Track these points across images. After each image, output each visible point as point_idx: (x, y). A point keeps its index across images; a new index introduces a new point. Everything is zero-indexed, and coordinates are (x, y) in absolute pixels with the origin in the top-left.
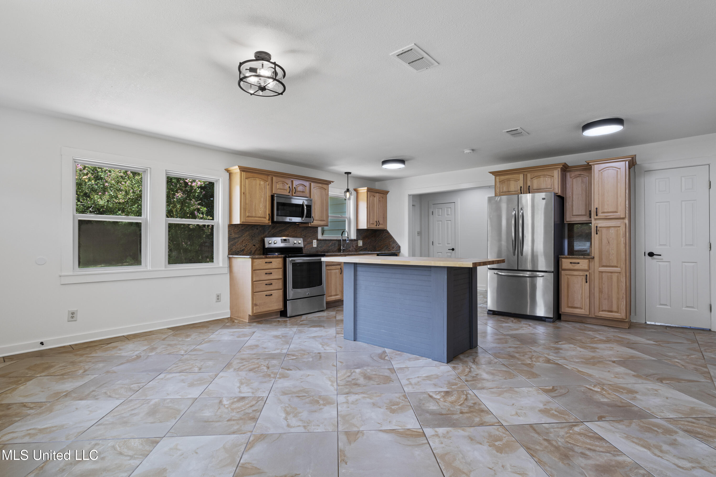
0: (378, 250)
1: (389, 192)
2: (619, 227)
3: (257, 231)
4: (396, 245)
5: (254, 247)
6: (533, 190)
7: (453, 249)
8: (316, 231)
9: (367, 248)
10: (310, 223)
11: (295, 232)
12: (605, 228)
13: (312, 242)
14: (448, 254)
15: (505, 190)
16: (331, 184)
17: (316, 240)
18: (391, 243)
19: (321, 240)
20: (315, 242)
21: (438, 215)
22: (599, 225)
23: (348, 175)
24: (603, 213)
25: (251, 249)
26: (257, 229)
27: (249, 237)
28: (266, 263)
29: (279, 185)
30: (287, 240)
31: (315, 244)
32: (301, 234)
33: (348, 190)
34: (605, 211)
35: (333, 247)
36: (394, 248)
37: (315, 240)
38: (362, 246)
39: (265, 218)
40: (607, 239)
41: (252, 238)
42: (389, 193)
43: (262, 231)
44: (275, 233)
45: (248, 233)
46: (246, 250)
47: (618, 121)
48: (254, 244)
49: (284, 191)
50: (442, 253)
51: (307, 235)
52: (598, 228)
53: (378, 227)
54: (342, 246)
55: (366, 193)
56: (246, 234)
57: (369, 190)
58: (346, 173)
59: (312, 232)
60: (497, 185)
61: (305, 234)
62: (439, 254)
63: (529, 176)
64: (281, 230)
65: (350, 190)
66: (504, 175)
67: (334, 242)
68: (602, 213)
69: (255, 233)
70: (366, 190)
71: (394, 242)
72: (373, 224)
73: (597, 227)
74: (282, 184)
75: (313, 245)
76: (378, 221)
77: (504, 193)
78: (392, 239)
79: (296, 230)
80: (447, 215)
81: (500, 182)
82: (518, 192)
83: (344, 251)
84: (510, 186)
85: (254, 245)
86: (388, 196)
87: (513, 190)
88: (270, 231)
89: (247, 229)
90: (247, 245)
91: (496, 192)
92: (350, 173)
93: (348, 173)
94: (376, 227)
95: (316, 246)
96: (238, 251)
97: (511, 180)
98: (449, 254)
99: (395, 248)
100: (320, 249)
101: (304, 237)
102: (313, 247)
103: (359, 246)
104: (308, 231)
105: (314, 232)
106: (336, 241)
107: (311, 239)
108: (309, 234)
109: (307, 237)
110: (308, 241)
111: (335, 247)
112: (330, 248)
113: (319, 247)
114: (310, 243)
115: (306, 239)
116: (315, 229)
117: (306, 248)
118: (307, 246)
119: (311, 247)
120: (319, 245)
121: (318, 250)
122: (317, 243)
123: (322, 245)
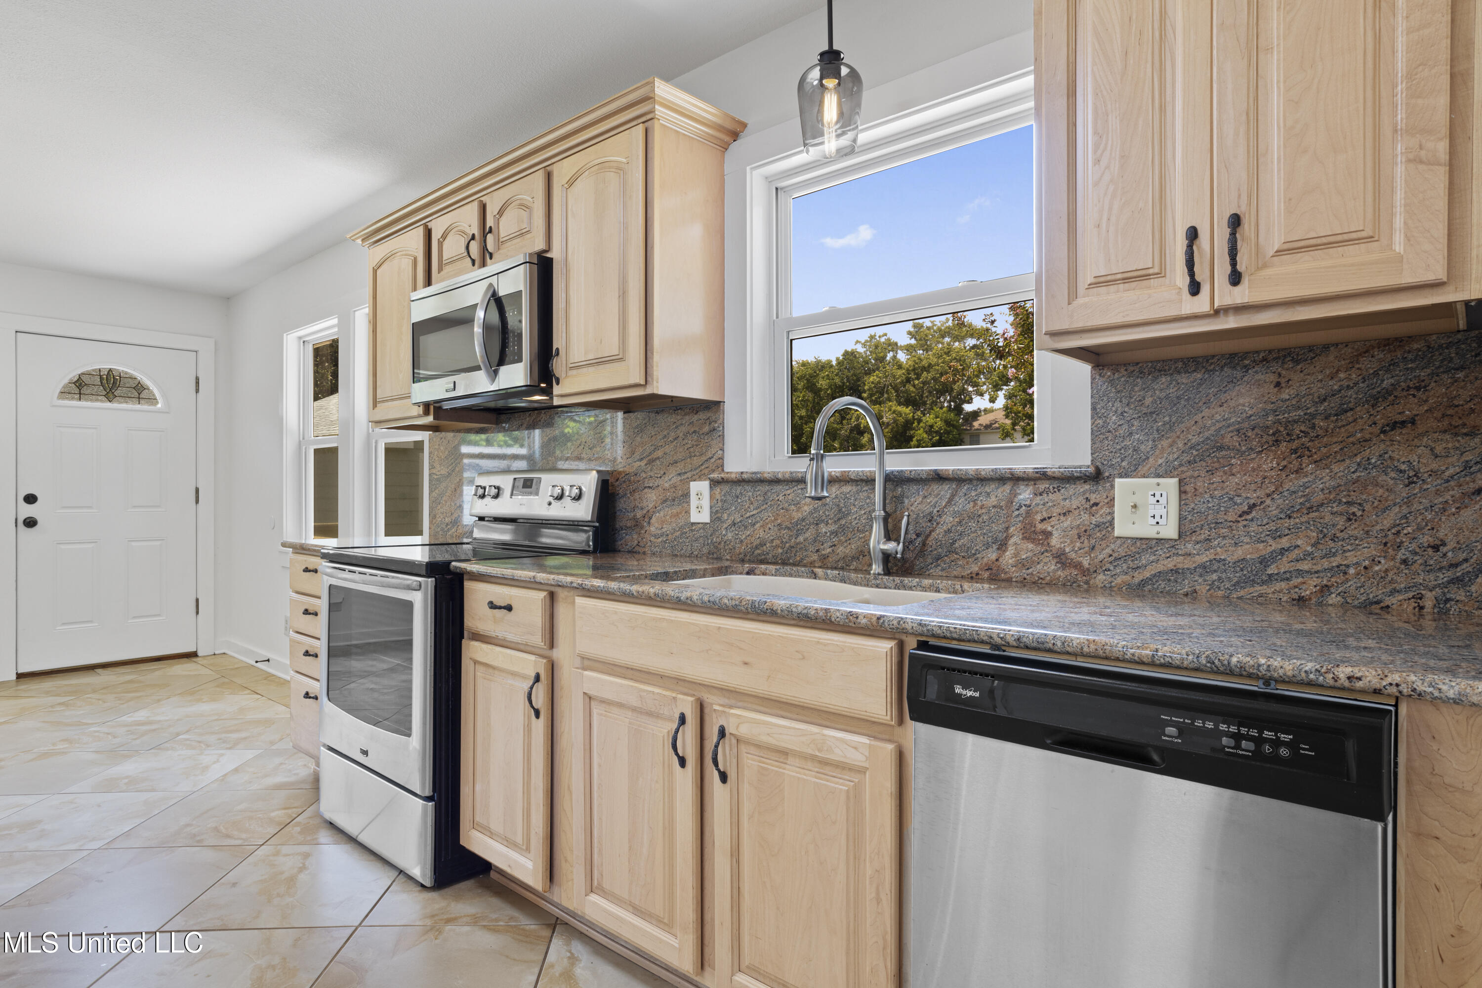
8: (706, 429)
11: (607, 441)
13: (686, 495)
17: (706, 484)
19: (742, 481)
20: (700, 489)
28: (306, 570)
31: (700, 502)
32: (633, 452)
33: (830, 61)
35: (823, 529)
37: (700, 478)
44: (535, 452)
49: (463, 262)
51: (659, 453)
56: (462, 464)
75: (688, 512)
94: (1201, 303)
95: (708, 521)
100: (730, 535)
101: (646, 465)
102: (692, 520)
103: (1117, 533)
104: (665, 433)
105: (695, 432)
106: (847, 489)
107: (679, 474)
108: (667, 449)
109: (658, 462)
110: (667, 485)
111: (843, 528)
112: (801, 539)
113: (725, 526)
114: (674, 500)
115: (652, 474)
116: (702, 416)
117: (657, 525)
118: (662, 513)
119: (681, 522)
120: (724, 509)
121: (720, 543)
122: (712, 497)
123: (748, 514)
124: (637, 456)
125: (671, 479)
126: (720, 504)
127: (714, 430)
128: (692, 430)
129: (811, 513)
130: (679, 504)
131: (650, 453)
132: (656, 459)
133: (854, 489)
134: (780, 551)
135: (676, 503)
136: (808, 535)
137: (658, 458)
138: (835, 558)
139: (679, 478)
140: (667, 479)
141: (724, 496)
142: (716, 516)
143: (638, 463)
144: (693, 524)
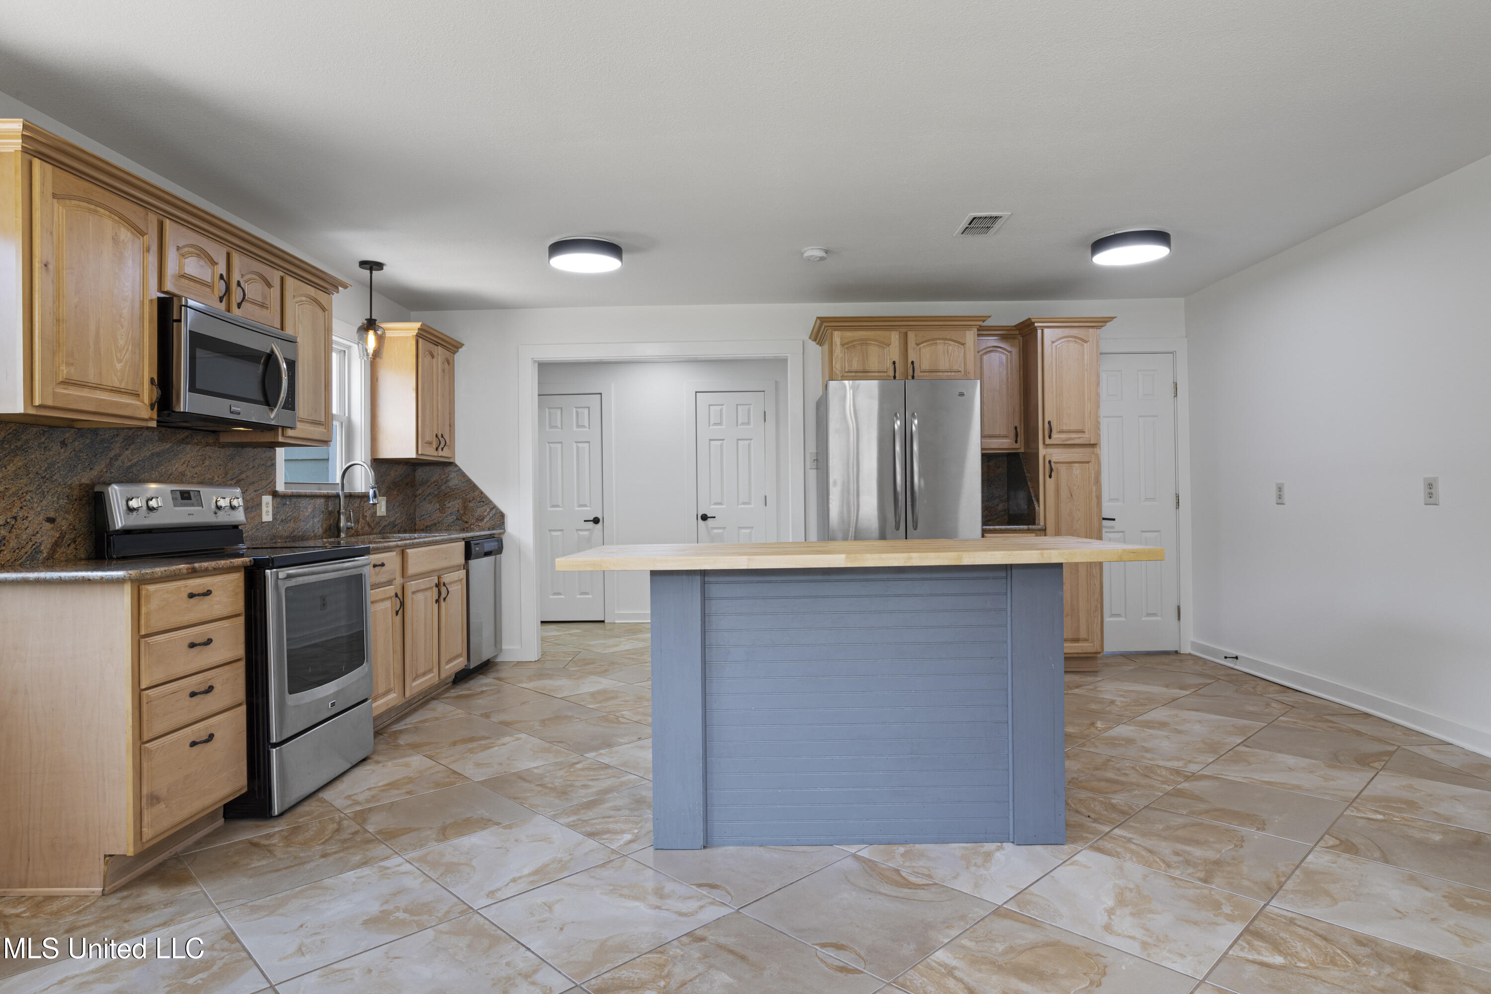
0: (422, 527)
1: (462, 345)
2: (1088, 462)
4: (492, 509)
5: (49, 525)
6: (922, 372)
7: (596, 521)
8: (269, 463)
9: (395, 521)
10: (280, 430)
11: (207, 463)
12: (1064, 465)
13: (260, 505)
14: (581, 533)
15: (855, 366)
16: (338, 292)
17: (270, 497)
18: (471, 505)
19: (284, 496)
20: (267, 499)
21: (551, 427)
22: (1054, 459)
23: (371, 273)
24: (1061, 432)
25: (39, 535)
26: (63, 444)
27: (27, 480)
28: (191, 596)
29: (188, 262)
30: (192, 494)
31: (267, 509)
32: (226, 474)
33: (369, 324)
34: (1065, 428)
36: (482, 520)
37: (266, 494)
38: (385, 514)
39: (138, 395)
40: (1069, 488)
41: (41, 486)
42: (460, 350)
43: (84, 456)
44: (135, 465)
45: (18, 463)
46: (13, 542)
47: (1161, 237)
48: (52, 514)
50: (562, 530)
51: (244, 476)
52: (1052, 464)
53: (441, 453)
54: (342, 517)
55: (414, 342)
57: (424, 335)
59: (258, 466)
60: (837, 351)
61: (237, 472)
62: (554, 533)
63: (911, 336)
64: (158, 454)
66: (856, 330)
67: (321, 501)
68: (1059, 432)
69: (55, 464)
70: (415, 332)
71: (484, 500)
72: (430, 443)
73: (1050, 462)
74: (195, 259)
75: (260, 515)
76: (442, 436)
77: (853, 374)
78: (476, 493)
79: (210, 457)
80: (578, 426)
81: (842, 345)
82: (885, 374)
84: (867, 358)
85: (52, 520)
86: (460, 357)
87: (876, 369)
88: (116, 457)
90: (15, 519)
91: (834, 369)
93: (371, 265)
94: (436, 454)
95: (271, 520)
97: (870, 344)
98: (586, 533)
99: (485, 520)
100: (280, 528)
102: (262, 521)
103: (378, 515)
104: (247, 463)
105: (263, 464)
107: (255, 491)
108: (248, 473)
109: (243, 482)
110: (248, 498)
112: (307, 526)
113: (277, 522)
114: (252, 508)
116: (267, 455)
119: (256, 522)
120: (276, 513)
121: (275, 533)
122: (273, 504)
124: (229, 476)
125: (251, 493)
126: (275, 510)
127: (273, 464)
128: (262, 463)
129: (311, 513)
130: (255, 511)
131: (238, 476)
135: (254, 509)
136: (310, 524)
137: (243, 479)
139: (255, 494)
140: (248, 494)
141: (278, 504)
142: (273, 516)
143: (230, 482)
144: (262, 523)
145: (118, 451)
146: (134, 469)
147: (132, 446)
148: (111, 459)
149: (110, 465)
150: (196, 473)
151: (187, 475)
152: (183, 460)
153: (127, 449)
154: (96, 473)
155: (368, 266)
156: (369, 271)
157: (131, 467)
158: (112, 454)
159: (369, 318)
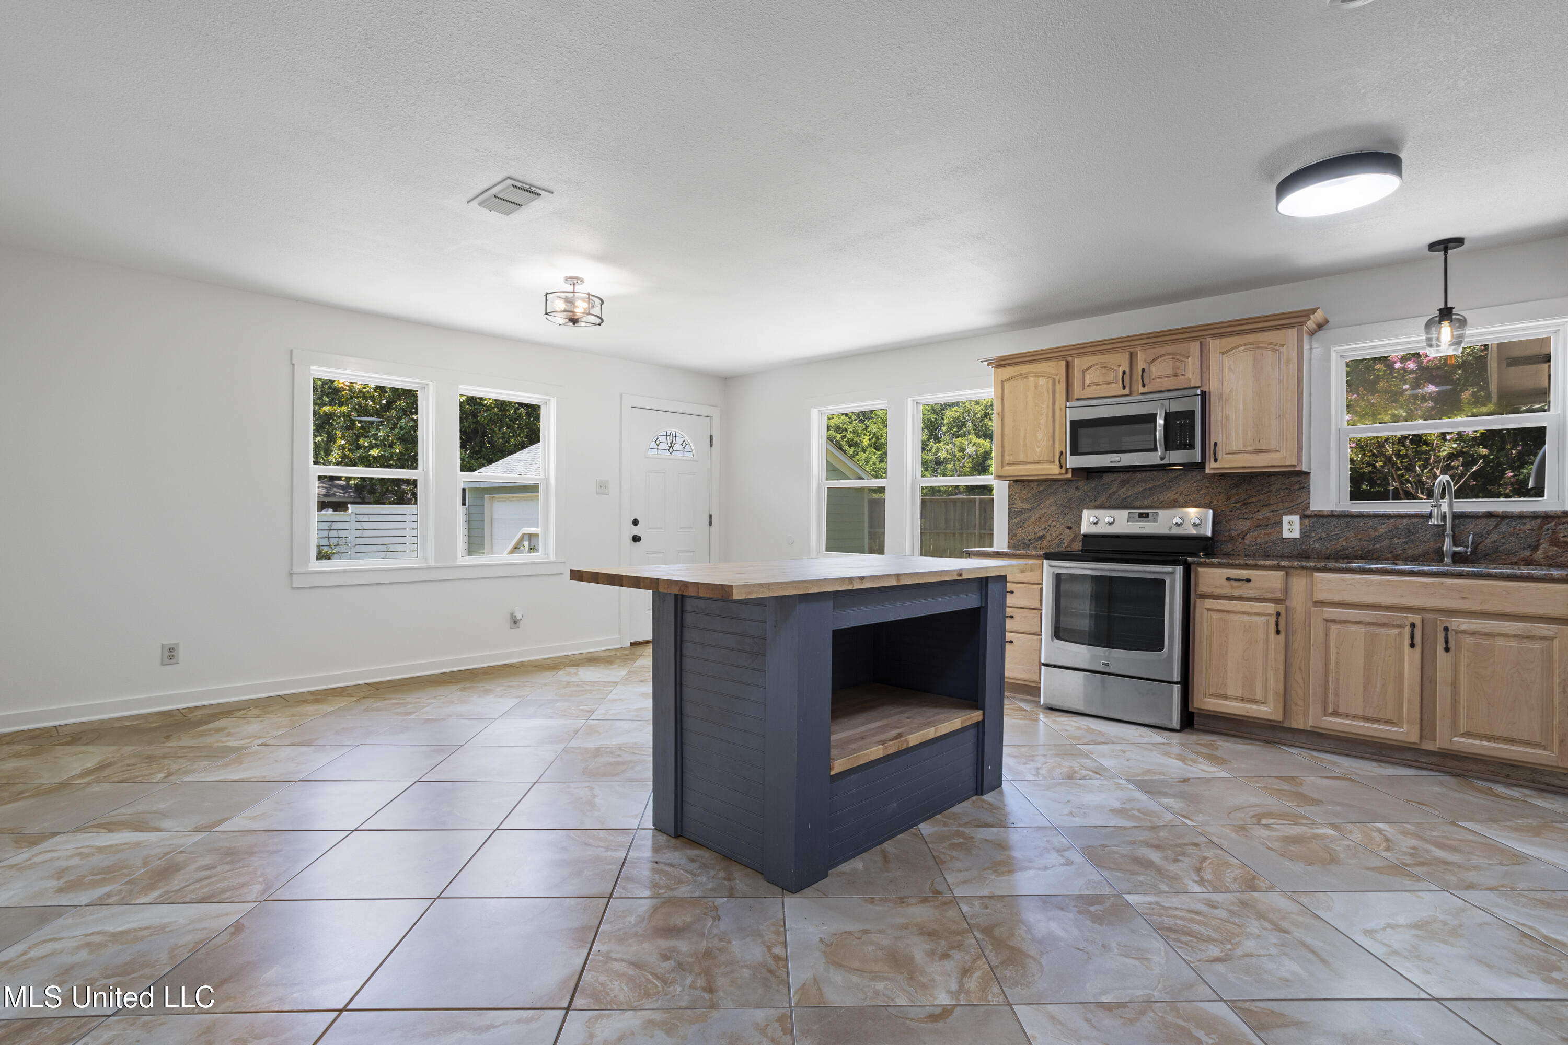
3: (1078, 494)
5: (1068, 531)
8: (1297, 487)
13: (1280, 523)
17: (1296, 517)
19: (1321, 516)
20: (1291, 520)
23: (1446, 252)
25: (1062, 537)
26: (1077, 488)
27: (1055, 508)
29: (1092, 376)
30: (1148, 514)
31: (1291, 527)
32: (1228, 498)
33: (1446, 313)
35: (1396, 541)
37: (1291, 514)
39: (1052, 463)
41: (1063, 511)
43: (1090, 494)
44: (1130, 497)
45: (1052, 499)
46: (1049, 538)
48: (1070, 525)
49: (1110, 385)
51: (1254, 499)
54: (1447, 540)
56: (1048, 502)
58: (1433, 246)
59: (1278, 490)
61: (1243, 496)
64: (1150, 489)
65: (1454, 311)
67: (1405, 521)
69: (1071, 499)
74: (1098, 372)
75: (1281, 532)
83: (1458, 558)
85: (1070, 528)
88: (1114, 493)
89: (1052, 491)
90: (1050, 526)
92: (1459, 241)
93: (1445, 245)
95: (1298, 537)
96: (1030, 540)
100: (1317, 545)
101: (1241, 506)
102: (1284, 537)
104: (1260, 488)
105: (1286, 488)
106: (1416, 520)
107: (1272, 511)
108: (1261, 497)
109: (1252, 504)
110: (1261, 517)
111: (1412, 541)
112: (1378, 546)
113: (1312, 540)
114: (1267, 526)
115: (1247, 511)
116: (1294, 479)
117: (1250, 539)
118: (1256, 533)
119: (1274, 537)
120: (1311, 531)
121: (1309, 549)
122: (1302, 524)
123: (1333, 534)
124: (1233, 500)
125: (1265, 513)
126: (1308, 528)
127: (1304, 487)
128: (1285, 487)
129: (1386, 533)
130: (1272, 528)
131: (1245, 499)
132: (1251, 503)
133: (1421, 520)
134: (1360, 552)
135: (1269, 527)
136: (1383, 544)
137: (1253, 502)
138: (1405, 556)
139: (1272, 513)
140: (1261, 514)
141: (1313, 523)
142: (1304, 533)
143: (1234, 505)
144: (1284, 539)
145: (1115, 489)
146: (1129, 500)
147: (1128, 486)
148: (1110, 494)
149: (1110, 497)
150: (1190, 499)
151: (1180, 501)
152: (1175, 492)
153: (1123, 488)
154: (1099, 503)
155: (1442, 247)
156: (1442, 253)
157: (1126, 498)
158: (1111, 491)
159: (1443, 306)
